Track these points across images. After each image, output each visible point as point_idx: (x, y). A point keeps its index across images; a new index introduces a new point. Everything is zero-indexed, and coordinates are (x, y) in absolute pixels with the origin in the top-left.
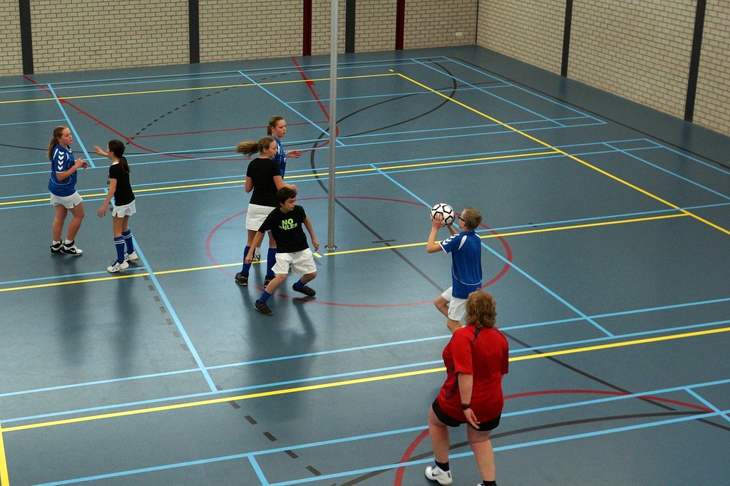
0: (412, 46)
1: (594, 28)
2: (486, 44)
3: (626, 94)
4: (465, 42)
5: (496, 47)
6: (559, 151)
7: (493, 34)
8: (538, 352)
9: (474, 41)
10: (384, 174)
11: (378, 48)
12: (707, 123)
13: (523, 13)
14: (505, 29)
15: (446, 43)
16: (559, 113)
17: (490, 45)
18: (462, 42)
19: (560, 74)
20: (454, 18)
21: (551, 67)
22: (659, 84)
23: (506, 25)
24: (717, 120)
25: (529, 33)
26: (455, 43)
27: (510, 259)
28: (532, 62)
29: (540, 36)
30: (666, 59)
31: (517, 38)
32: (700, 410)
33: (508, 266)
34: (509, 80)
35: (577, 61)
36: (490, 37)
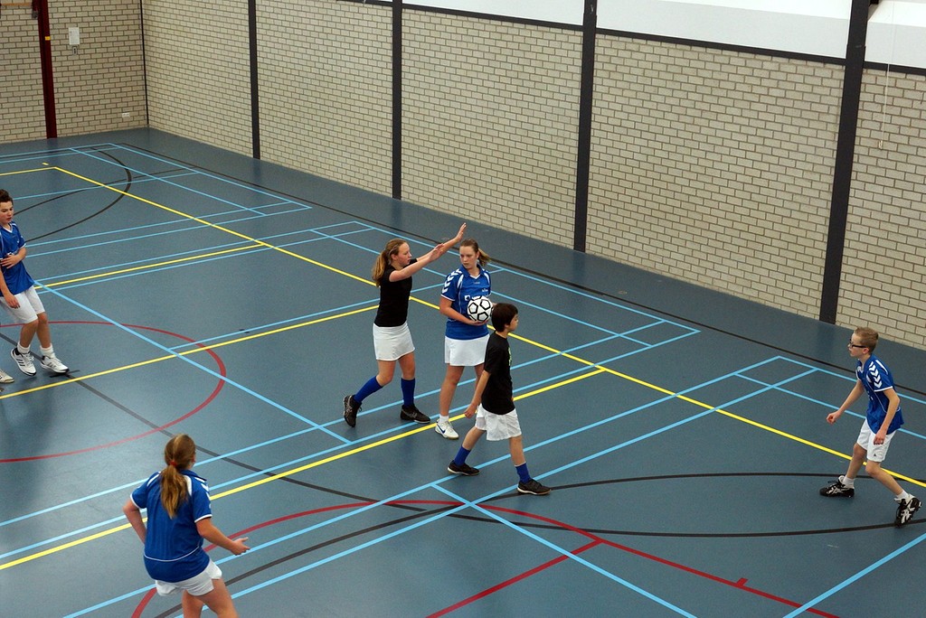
0: (68, 132)
1: (285, 99)
2: (160, 126)
3: (328, 173)
4: (135, 124)
5: (173, 129)
6: (263, 244)
7: (168, 113)
8: (270, 474)
9: (145, 122)
10: (53, 291)
11: (24, 137)
12: (415, 198)
13: (201, 85)
14: (182, 107)
15: (111, 127)
16: (258, 200)
17: (166, 127)
18: (131, 124)
19: (252, 156)
20: (118, 95)
21: (241, 148)
22: (362, 159)
23: (183, 102)
24: (426, 194)
25: (211, 109)
26: (123, 126)
27: (223, 374)
28: (218, 144)
29: (225, 112)
30: (366, 130)
31: (196, 115)
32: (449, 505)
33: (222, 382)
34: (195, 167)
35: (269, 140)
36: (166, 117)
